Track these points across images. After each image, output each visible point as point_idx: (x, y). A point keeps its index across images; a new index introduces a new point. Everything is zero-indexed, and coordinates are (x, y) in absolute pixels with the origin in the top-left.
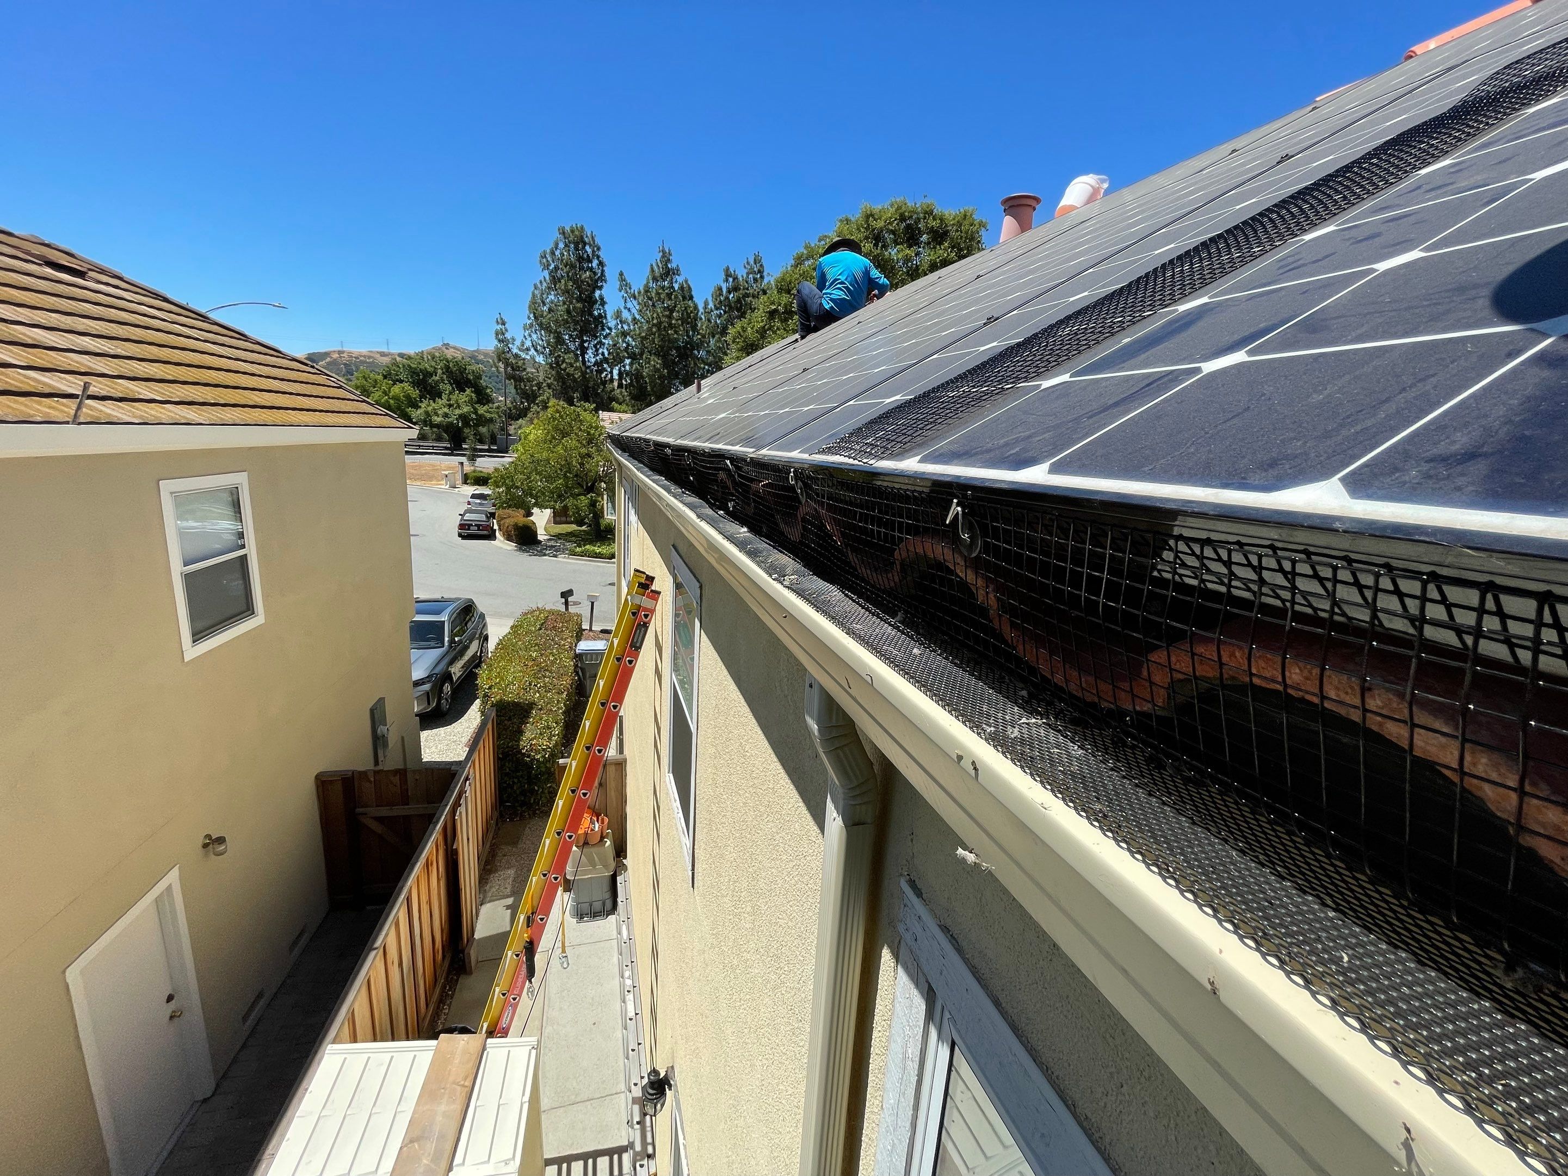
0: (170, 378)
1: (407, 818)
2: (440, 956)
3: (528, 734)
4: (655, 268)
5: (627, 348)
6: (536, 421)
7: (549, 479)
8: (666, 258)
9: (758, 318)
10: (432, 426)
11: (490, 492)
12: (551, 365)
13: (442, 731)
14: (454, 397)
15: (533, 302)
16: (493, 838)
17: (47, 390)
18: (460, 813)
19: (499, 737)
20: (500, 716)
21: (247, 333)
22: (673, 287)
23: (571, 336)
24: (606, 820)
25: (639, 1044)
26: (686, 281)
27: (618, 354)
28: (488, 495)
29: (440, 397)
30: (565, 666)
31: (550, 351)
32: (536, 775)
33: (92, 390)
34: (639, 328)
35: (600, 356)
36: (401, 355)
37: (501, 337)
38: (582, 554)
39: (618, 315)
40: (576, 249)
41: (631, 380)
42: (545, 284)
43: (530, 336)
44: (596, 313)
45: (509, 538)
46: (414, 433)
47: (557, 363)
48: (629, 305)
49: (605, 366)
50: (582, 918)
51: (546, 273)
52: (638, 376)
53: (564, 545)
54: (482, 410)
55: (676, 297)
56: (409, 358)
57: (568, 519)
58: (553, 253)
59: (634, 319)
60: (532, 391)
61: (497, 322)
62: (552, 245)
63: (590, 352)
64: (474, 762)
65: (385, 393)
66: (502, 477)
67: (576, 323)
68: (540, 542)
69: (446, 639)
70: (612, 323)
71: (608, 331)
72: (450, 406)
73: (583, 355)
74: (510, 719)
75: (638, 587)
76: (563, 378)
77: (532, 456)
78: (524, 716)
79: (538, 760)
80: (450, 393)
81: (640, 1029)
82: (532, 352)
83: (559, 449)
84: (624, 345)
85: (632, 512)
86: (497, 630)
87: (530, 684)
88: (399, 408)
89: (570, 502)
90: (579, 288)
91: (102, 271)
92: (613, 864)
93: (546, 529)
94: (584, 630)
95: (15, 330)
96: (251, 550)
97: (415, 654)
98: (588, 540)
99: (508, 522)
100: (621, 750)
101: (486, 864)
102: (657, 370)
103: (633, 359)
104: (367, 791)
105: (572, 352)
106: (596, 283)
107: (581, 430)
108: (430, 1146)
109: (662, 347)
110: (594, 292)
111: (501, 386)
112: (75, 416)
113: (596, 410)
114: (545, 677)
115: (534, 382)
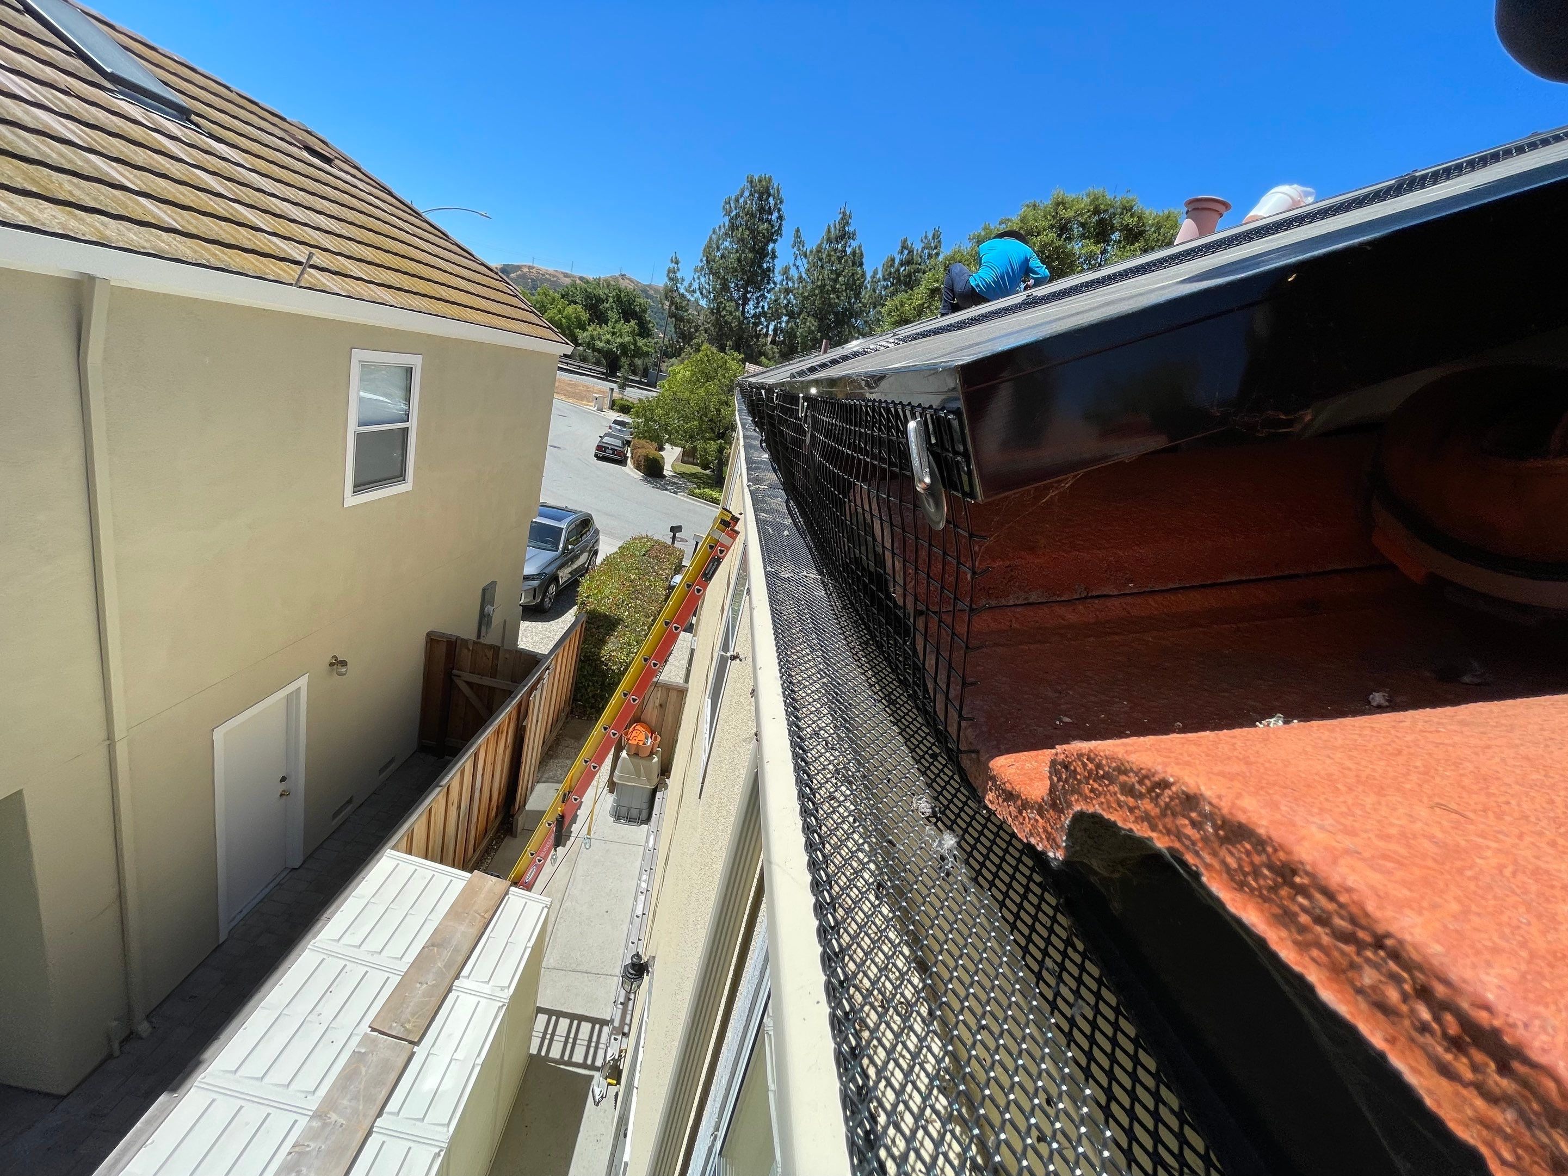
0: (378, 262)
1: (492, 689)
2: (493, 814)
3: (610, 646)
4: (833, 229)
5: (787, 305)
6: (686, 361)
7: (686, 419)
8: (845, 220)
9: (920, 293)
10: (594, 349)
11: (630, 421)
12: (712, 310)
13: (540, 625)
14: (618, 326)
15: (709, 246)
16: (561, 730)
17: (282, 255)
18: (535, 695)
19: (584, 642)
20: (591, 624)
21: (449, 234)
22: (845, 251)
23: (737, 285)
24: (659, 738)
25: (639, 940)
26: (860, 247)
27: (777, 310)
28: (628, 423)
29: (606, 324)
30: (657, 595)
31: (714, 296)
33: (315, 260)
34: (803, 287)
35: (760, 309)
36: (581, 278)
37: (672, 275)
38: (700, 496)
39: (786, 271)
40: (760, 199)
41: (784, 337)
42: (723, 230)
43: (699, 278)
44: (765, 266)
45: (638, 467)
46: (569, 349)
47: (718, 308)
48: (798, 263)
49: (763, 319)
50: (618, 819)
51: (727, 218)
52: (791, 335)
53: (685, 484)
54: (641, 342)
55: (846, 262)
56: (587, 282)
57: (695, 460)
58: (737, 200)
59: (800, 277)
60: (690, 332)
61: (672, 261)
62: (738, 192)
63: (751, 303)
64: (557, 656)
65: (559, 311)
66: (644, 409)
67: (744, 273)
68: (664, 477)
69: (561, 545)
70: (778, 278)
71: (773, 286)
72: (614, 333)
73: (744, 305)
74: (598, 628)
75: (720, 523)
76: (721, 325)
77: (675, 394)
78: (611, 629)
79: (612, 671)
80: (616, 322)
81: (643, 927)
82: (698, 294)
83: (702, 392)
84: (785, 302)
86: (607, 548)
87: (623, 602)
88: (569, 327)
89: (700, 444)
90: (754, 238)
91: (346, 161)
92: (655, 780)
93: (672, 466)
95: (270, 201)
96: (413, 425)
97: (531, 551)
98: (708, 484)
99: (641, 452)
100: (687, 680)
101: (549, 750)
102: (811, 332)
103: (790, 317)
104: (465, 657)
105: (735, 300)
106: (771, 237)
107: (724, 377)
108: (446, 954)
109: (820, 309)
110: (767, 244)
111: (663, 323)
112: (298, 280)
113: (744, 361)
114: (637, 599)
115: (693, 324)
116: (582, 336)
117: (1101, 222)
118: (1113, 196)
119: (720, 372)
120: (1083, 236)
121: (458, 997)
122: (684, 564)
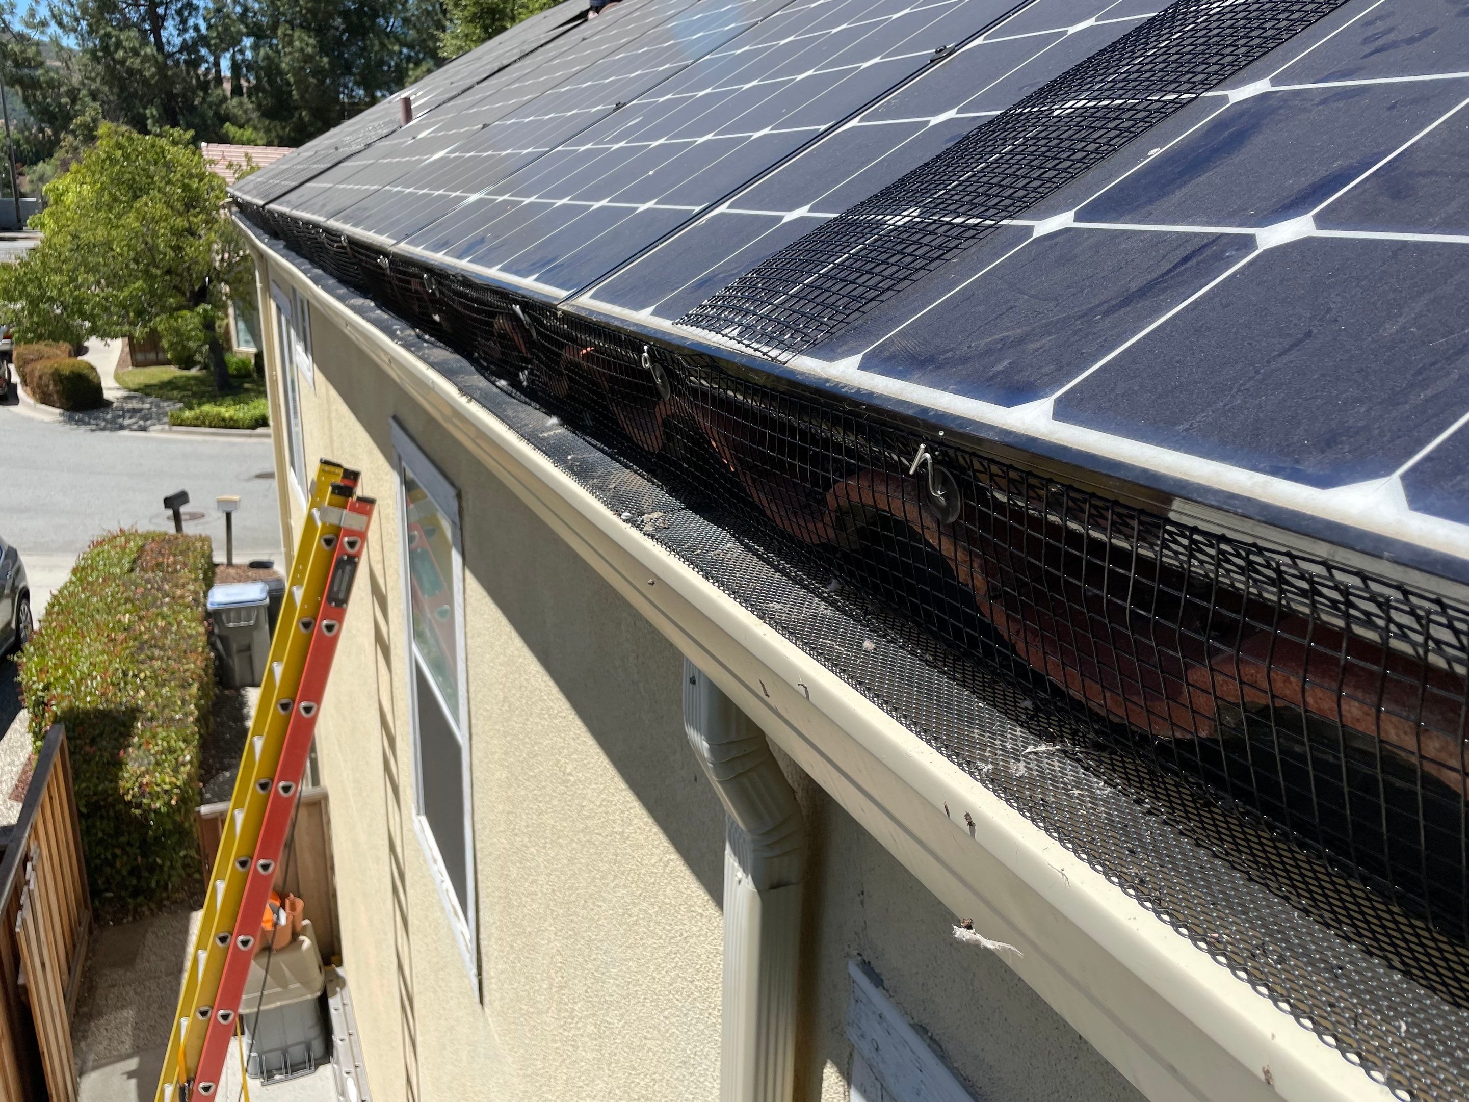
3: (133, 768)
5: (243, 16)
6: (74, 166)
7: (114, 280)
12: (93, 53)
16: (87, 957)
18: (24, 921)
19: (76, 778)
20: (75, 738)
24: (299, 903)
27: (227, 28)
30: (190, 636)
31: (89, 25)
32: (156, 839)
35: (192, 33)
38: (200, 422)
41: (258, 78)
45: (45, 399)
47: (106, 49)
49: (203, 51)
50: (269, 1077)
52: (271, 70)
53: (158, 406)
57: (161, 356)
60: (60, 105)
63: (170, 24)
64: (35, 829)
66: (18, 281)
68: (108, 404)
73: (157, 29)
74: (93, 742)
75: (333, 492)
76: (121, 80)
77: (75, 237)
78: (121, 734)
79: (157, 812)
82: (53, 28)
84: (238, 9)
85: (298, 349)
86: (45, 580)
87: (125, 674)
89: (160, 323)
92: (319, 979)
93: (117, 378)
94: (217, 565)
98: (205, 394)
99: (39, 368)
100: (316, 779)
103: (259, 37)
105: (135, 25)
107: (169, 182)
109: (313, 12)
113: (195, 141)
114: (151, 658)
115: (63, 89)
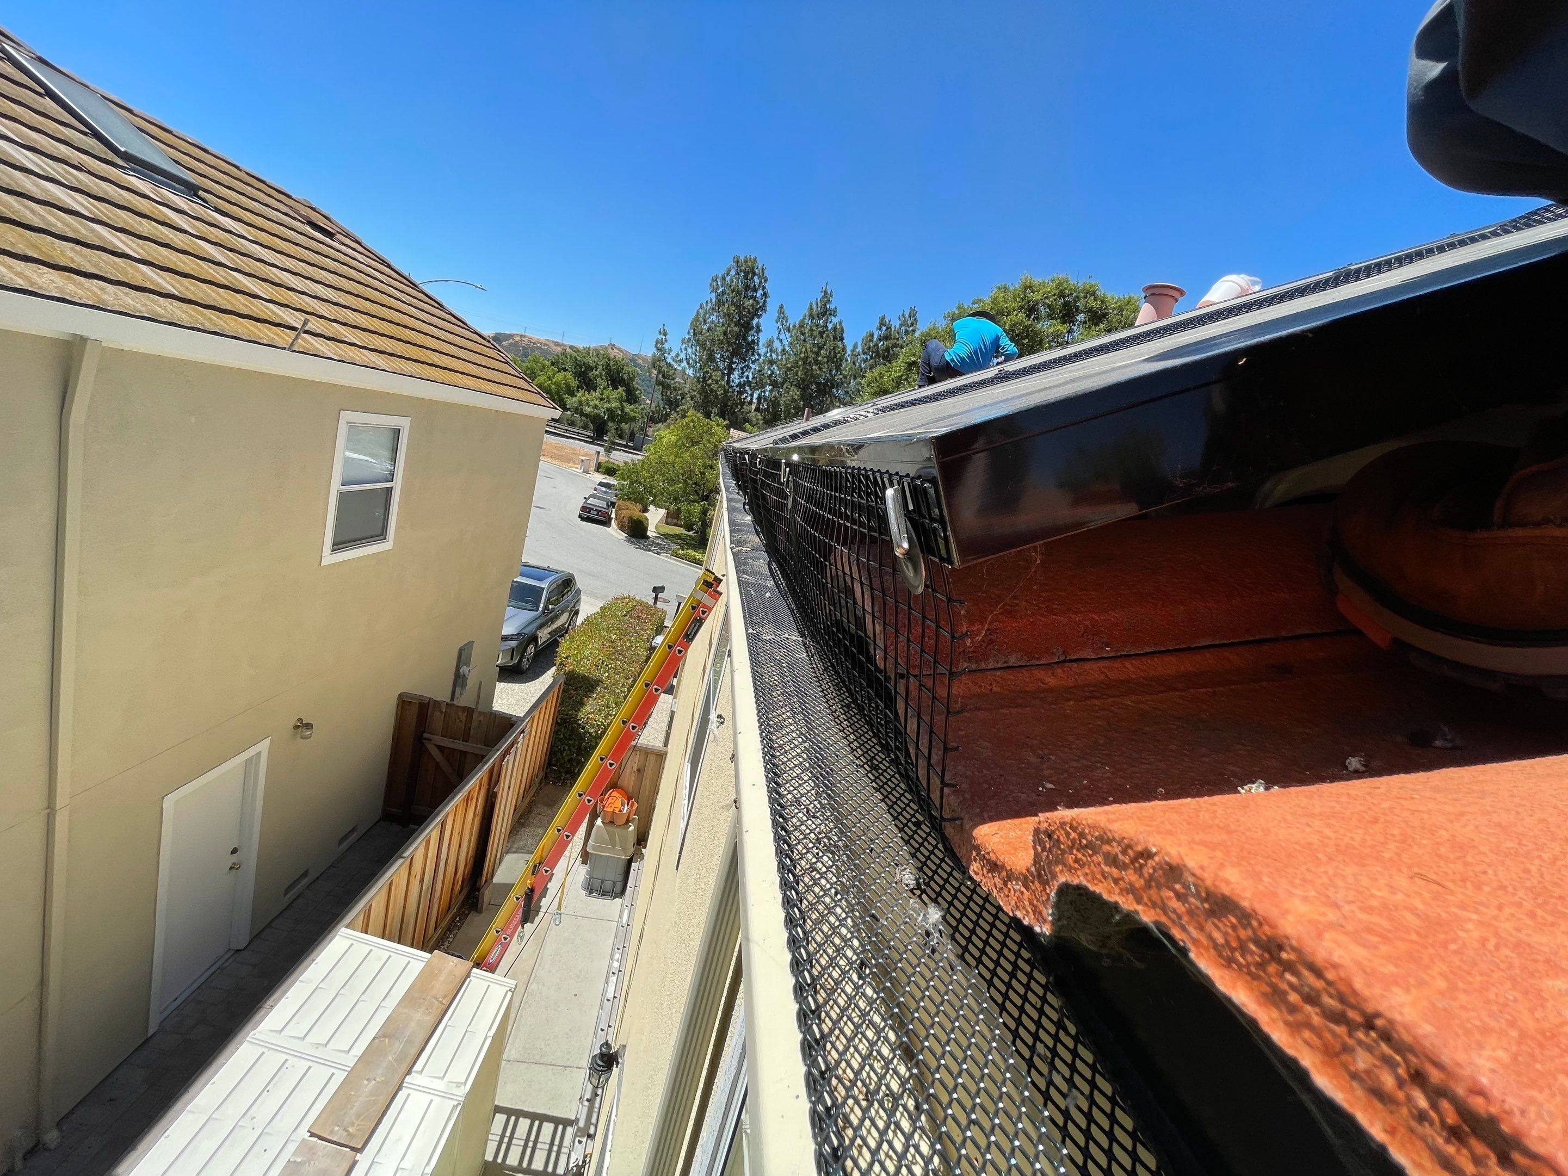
0: (373, 329)
1: (463, 753)
2: (458, 887)
3: (588, 708)
4: (814, 306)
5: (771, 376)
6: (672, 427)
7: (671, 481)
8: (827, 297)
9: (898, 367)
10: (582, 414)
11: (615, 483)
12: (698, 378)
13: (516, 686)
14: (606, 392)
15: (696, 319)
16: (534, 796)
17: (278, 321)
18: (508, 760)
19: (560, 704)
20: (569, 685)
22: (826, 326)
23: (722, 356)
24: (636, 805)
25: (609, 1026)
26: (840, 323)
27: (761, 380)
28: (613, 485)
29: (595, 390)
30: (637, 656)
31: (701, 366)
33: (309, 327)
34: (786, 359)
35: (745, 379)
36: (571, 347)
37: (659, 346)
38: (684, 557)
39: (770, 344)
40: (746, 277)
41: (768, 405)
42: (710, 305)
43: (686, 349)
44: (750, 339)
45: (622, 528)
46: (557, 414)
47: (704, 378)
48: (782, 336)
49: (747, 388)
50: (591, 892)
51: (714, 295)
52: (775, 403)
53: (669, 545)
54: (628, 408)
55: (828, 336)
56: (578, 351)
57: (679, 522)
58: (724, 278)
59: (784, 350)
60: (676, 399)
61: (660, 332)
62: (724, 271)
63: (736, 373)
64: (533, 718)
65: (549, 378)
66: (629, 471)
67: (730, 344)
68: (648, 538)
69: (542, 605)
70: (762, 350)
71: (757, 357)
72: (602, 399)
73: (729, 375)
74: (576, 689)
75: (703, 584)
76: (706, 393)
77: (660, 457)
78: (589, 691)
79: (590, 733)
80: (605, 388)
81: (614, 1012)
82: (684, 364)
83: (687, 456)
84: (769, 372)
86: (588, 608)
87: (603, 663)
88: (557, 393)
89: (684, 506)
90: (740, 313)
91: (347, 235)
92: (631, 850)
93: (656, 527)
94: (666, 627)
95: (269, 270)
96: (397, 485)
97: (510, 611)
98: (691, 544)
99: (625, 513)
100: (666, 743)
101: (520, 818)
102: (794, 401)
103: (774, 387)
104: (437, 719)
105: (721, 370)
106: (756, 311)
107: (709, 442)
108: (398, 1046)
109: (803, 380)
110: (752, 319)
111: (650, 390)
112: (292, 344)
113: (728, 427)
114: (617, 659)
115: (680, 392)
116: (571, 401)
117: (1066, 304)
118: (1077, 280)
119: (706, 437)
120: (1050, 316)
121: (409, 1095)
122: (665, 624)
